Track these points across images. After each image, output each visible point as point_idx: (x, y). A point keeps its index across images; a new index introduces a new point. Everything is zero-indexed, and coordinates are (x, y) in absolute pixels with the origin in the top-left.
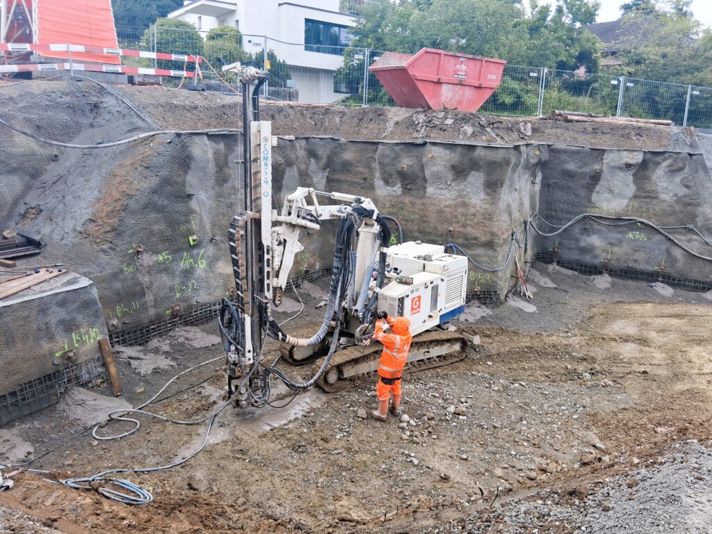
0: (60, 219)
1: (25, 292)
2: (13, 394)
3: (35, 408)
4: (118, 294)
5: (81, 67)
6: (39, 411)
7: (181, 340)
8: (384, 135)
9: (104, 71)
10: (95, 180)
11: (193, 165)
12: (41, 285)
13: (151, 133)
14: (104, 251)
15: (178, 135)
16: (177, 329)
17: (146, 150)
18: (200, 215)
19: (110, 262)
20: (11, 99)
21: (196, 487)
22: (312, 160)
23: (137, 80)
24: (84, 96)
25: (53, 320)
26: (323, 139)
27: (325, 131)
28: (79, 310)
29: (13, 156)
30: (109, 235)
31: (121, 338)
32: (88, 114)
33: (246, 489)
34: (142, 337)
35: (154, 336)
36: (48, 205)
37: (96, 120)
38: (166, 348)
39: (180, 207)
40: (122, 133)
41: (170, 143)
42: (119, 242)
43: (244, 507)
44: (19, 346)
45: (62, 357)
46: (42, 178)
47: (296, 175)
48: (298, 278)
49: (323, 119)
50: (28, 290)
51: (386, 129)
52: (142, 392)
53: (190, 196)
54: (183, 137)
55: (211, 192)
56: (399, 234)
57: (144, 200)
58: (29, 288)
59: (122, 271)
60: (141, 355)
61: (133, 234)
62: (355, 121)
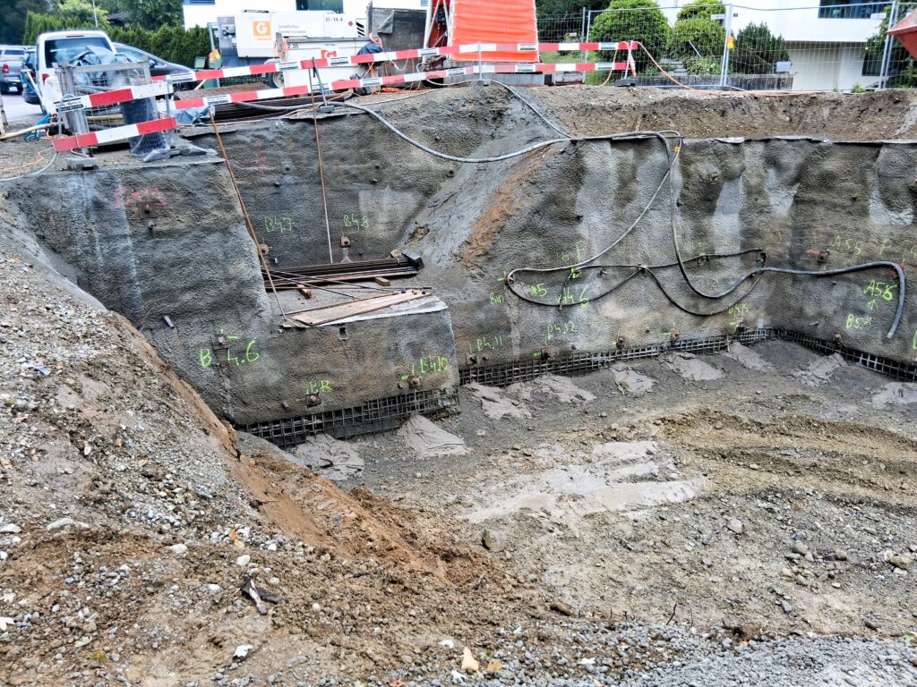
0: (441, 241)
1: (383, 310)
2: (358, 409)
3: (378, 428)
4: (480, 326)
5: (491, 69)
6: (381, 432)
7: (546, 389)
8: (898, 132)
9: (516, 71)
10: (482, 197)
11: (586, 179)
12: (401, 305)
13: (547, 143)
14: (473, 277)
15: (574, 142)
16: (545, 377)
17: (537, 162)
18: (589, 242)
19: (476, 290)
20: (414, 109)
21: (488, 546)
22: (772, 172)
23: (556, 79)
24: (489, 102)
25: (403, 342)
26: (792, 140)
27: (804, 129)
28: (429, 335)
29: (408, 172)
30: (480, 260)
31: (479, 375)
32: (490, 123)
33: (545, 567)
34: (503, 378)
35: (518, 379)
36: (435, 226)
37: (498, 130)
38: (527, 395)
39: (564, 231)
40: (522, 143)
41: (562, 153)
42: (490, 268)
43: (533, 585)
44: (368, 362)
45: (407, 381)
46: (434, 196)
47: (741, 192)
48: (725, 337)
49: (803, 113)
50: (388, 309)
51: (903, 123)
52: (483, 436)
53: (579, 218)
54: (578, 145)
55: (608, 215)
56: (899, 286)
57: (523, 221)
58: (389, 306)
59: (488, 300)
60: (496, 397)
61: (506, 260)
62: (855, 112)
